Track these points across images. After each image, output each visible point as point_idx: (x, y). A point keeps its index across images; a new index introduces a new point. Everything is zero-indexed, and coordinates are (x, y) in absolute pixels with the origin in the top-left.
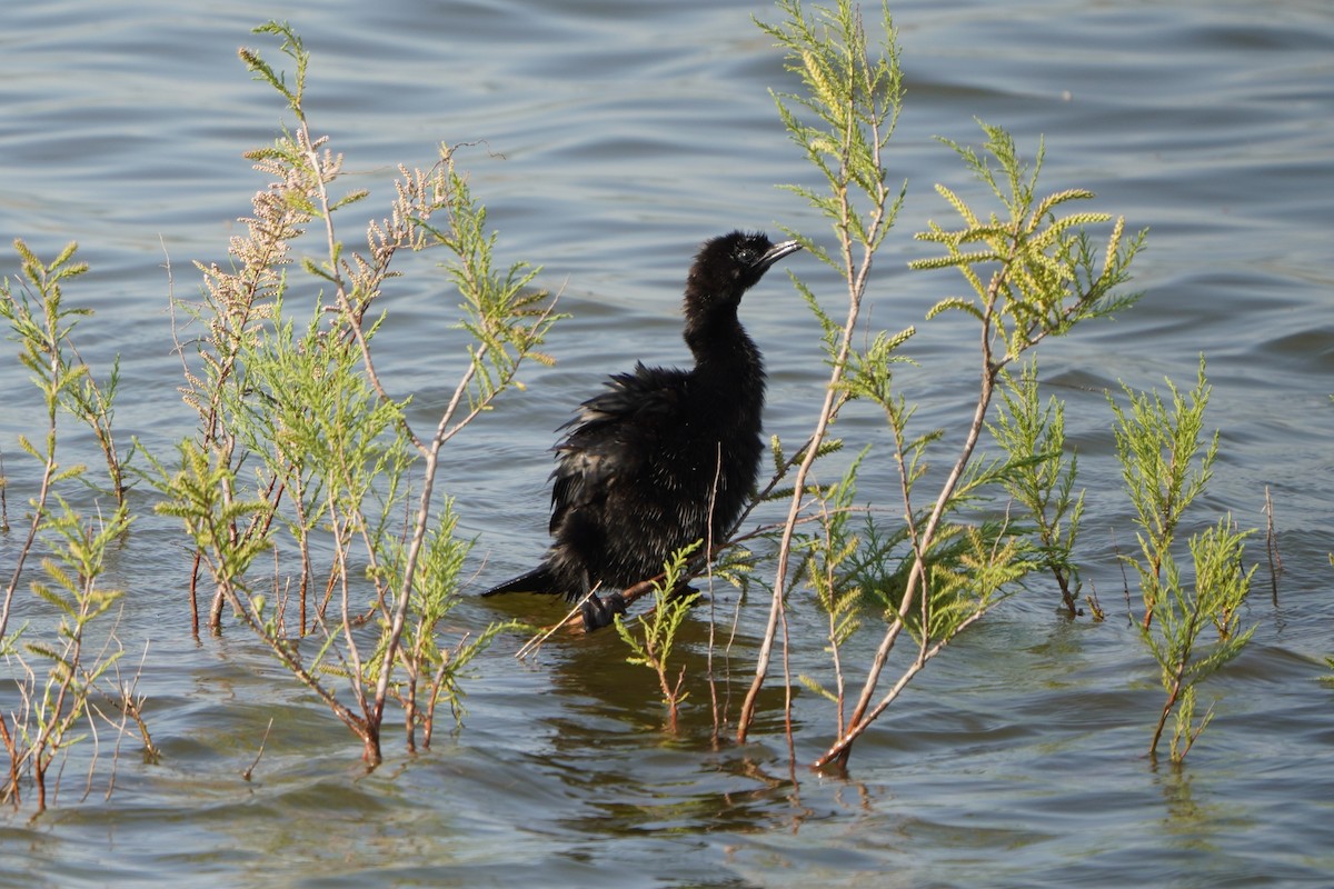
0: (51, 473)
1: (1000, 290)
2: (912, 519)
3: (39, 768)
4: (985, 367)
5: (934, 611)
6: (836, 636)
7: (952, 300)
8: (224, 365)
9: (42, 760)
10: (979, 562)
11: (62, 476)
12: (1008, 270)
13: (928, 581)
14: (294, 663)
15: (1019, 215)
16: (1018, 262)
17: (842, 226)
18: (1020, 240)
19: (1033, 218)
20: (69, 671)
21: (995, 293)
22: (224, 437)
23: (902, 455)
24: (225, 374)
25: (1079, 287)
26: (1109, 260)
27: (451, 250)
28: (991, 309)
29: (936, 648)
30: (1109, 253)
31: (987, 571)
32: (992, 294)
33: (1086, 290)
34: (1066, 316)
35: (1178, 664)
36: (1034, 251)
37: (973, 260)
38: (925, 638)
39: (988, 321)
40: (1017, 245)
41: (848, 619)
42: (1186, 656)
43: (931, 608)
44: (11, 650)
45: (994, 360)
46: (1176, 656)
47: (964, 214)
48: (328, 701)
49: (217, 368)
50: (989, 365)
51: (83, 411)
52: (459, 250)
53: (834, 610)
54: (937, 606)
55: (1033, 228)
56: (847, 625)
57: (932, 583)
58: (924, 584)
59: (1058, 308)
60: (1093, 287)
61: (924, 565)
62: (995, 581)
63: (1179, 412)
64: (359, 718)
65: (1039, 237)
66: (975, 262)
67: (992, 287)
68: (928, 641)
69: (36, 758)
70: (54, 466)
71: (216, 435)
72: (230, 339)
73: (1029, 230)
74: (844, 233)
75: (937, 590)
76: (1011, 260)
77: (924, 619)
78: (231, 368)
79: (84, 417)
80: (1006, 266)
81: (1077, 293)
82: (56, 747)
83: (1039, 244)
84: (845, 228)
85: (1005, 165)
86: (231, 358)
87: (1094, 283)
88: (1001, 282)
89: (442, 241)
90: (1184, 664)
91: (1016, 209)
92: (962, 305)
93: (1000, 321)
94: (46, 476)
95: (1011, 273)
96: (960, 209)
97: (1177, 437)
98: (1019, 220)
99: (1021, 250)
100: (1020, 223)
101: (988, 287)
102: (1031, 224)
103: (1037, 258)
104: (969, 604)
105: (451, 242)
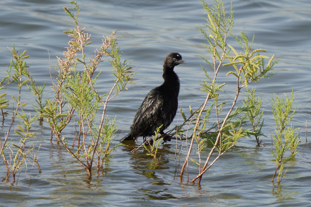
0: (19, 105)
1: (242, 70)
2: (219, 123)
3: (14, 174)
4: (237, 88)
5: (223, 144)
6: (200, 150)
7: (231, 72)
8: (61, 81)
9: (15, 172)
10: (234, 133)
11: (21, 105)
12: (244, 66)
13: (222, 137)
14: (72, 152)
15: (247, 53)
16: (247, 64)
17: (214, 56)
18: (247, 59)
19: (251, 54)
20: (22, 151)
21: (241, 71)
22: (61, 98)
23: (217, 107)
24: (62, 84)
25: (261, 70)
26: (268, 64)
27: (111, 57)
28: (240, 75)
29: (223, 153)
30: (269, 63)
31: (236, 135)
32: (240, 71)
33: (262, 71)
34: (257, 77)
35: (280, 159)
36: (251, 62)
37: (237, 63)
38: (220, 150)
39: (239, 77)
40: (247, 60)
41: (202, 146)
42: (282, 157)
43: (222, 143)
44: (8, 146)
45: (240, 87)
46: (279, 157)
47: (235, 52)
48: (79, 162)
49: (60, 82)
50: (238, 88)
51: (36, 93)
52: (113, 57)
53: (199, 143)
54: (223, 143)
55: (251, 56)
56: (202, 147)
57: (223, 138)
58: (221, 138)
59: (255, 75)
60: (264, 70)
61: (221, 133)
62: (237, 137)
63: (287, 101)
64: (86, 166)
65: (252, 59)
66: (237, 64)
67: (240, 70)
68: (221, 151)
69: (13, 171)
70: (20, 103)
71: (59, 98)
72: (63, 75)
73: (250, 57)
74: (214, 58)
75: (224, 139)
76: (245, 63)
77: (220, 146)
78: (63, 82)
79: (36, 94)
80: (244, 65)
81: (260, 72)
82: (18, 169)
83: (252, 60)
84: (215, 56)
85: (245, 41)
86: (63, 80)
87: (264, 69)
88: (242, 68)
89: (109, 55)
90: (281, 159)
91: (247, 51)
92: (233, 73)
93: (241, 77)
94: (18, 105)
95: (245, 66)
96: (234, 51)
97: (286, 107)
98: (247, 54)
99: (247, 61)
100: (248, 55)
101: (239, 70)
102: (250, 55)
103: (251, 63)
104: (231, 143)
105: (111, 55)
